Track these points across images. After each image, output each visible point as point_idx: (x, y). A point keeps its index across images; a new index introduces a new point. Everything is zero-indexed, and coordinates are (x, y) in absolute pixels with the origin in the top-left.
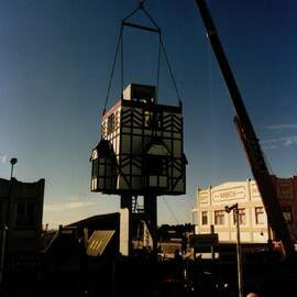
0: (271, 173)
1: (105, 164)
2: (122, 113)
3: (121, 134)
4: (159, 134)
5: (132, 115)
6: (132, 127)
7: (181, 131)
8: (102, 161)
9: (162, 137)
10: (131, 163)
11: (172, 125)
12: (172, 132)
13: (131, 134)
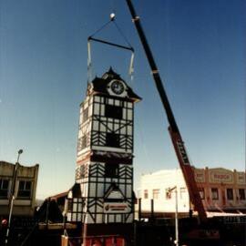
0: (191, 165)
1: (78, 203)
2: (90, 167)
3: (90, 182)
4: (116, 180)
5: (97, 168)
6: (97, 177)
7: (132, 178)
8: (75, 200)
9: (119, 183)
10: (96, 204)
11: (126, 174)
12: (126, 179)
13: (97, 182)
